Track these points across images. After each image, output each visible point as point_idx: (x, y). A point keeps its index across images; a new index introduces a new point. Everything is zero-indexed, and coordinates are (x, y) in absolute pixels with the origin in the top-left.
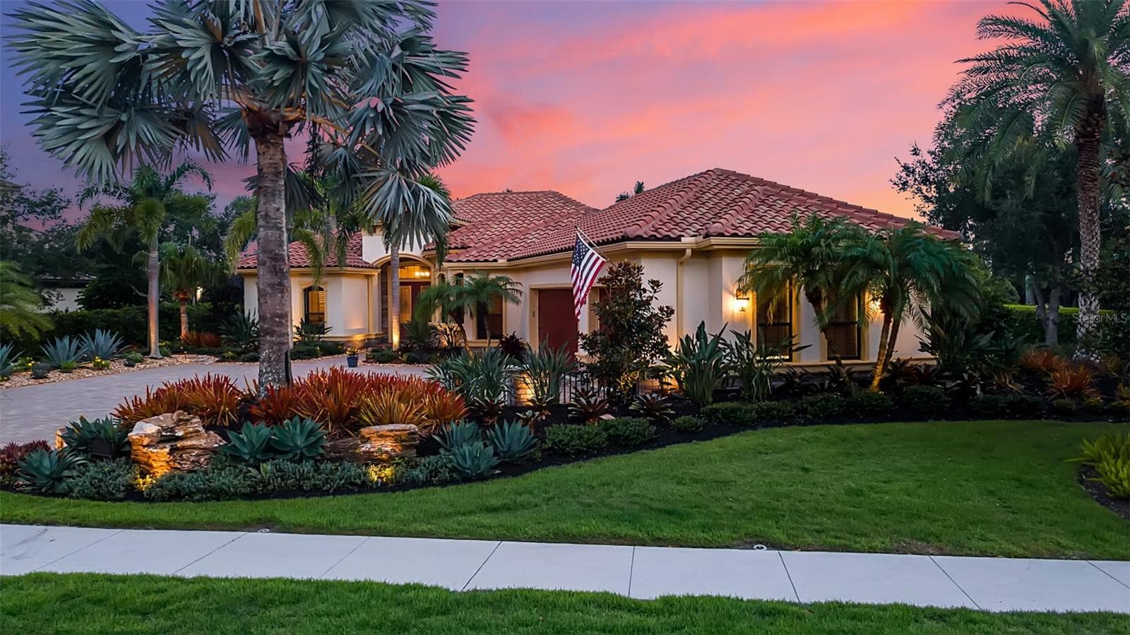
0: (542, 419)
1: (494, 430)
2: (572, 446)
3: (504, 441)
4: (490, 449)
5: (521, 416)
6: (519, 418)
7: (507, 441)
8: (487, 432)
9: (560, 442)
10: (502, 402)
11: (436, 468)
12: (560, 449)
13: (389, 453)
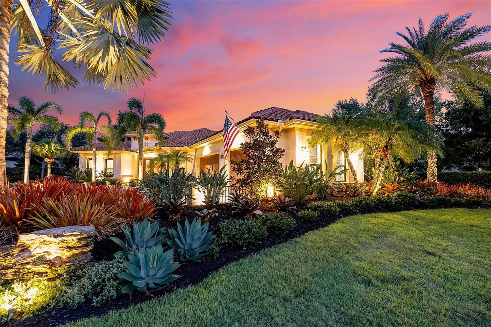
0: (215, 216)
1: (176, 229)
2: (244, 240)
3: (186, 240)
4: (170, 253)
5: (199, 213)
6: (199, 216)
7: (189, 240)
8: (169, 230)
9: (234, 236)
10: (184, 203)
11: (104, 281)
12: (234, 242)
13: (52, 263)
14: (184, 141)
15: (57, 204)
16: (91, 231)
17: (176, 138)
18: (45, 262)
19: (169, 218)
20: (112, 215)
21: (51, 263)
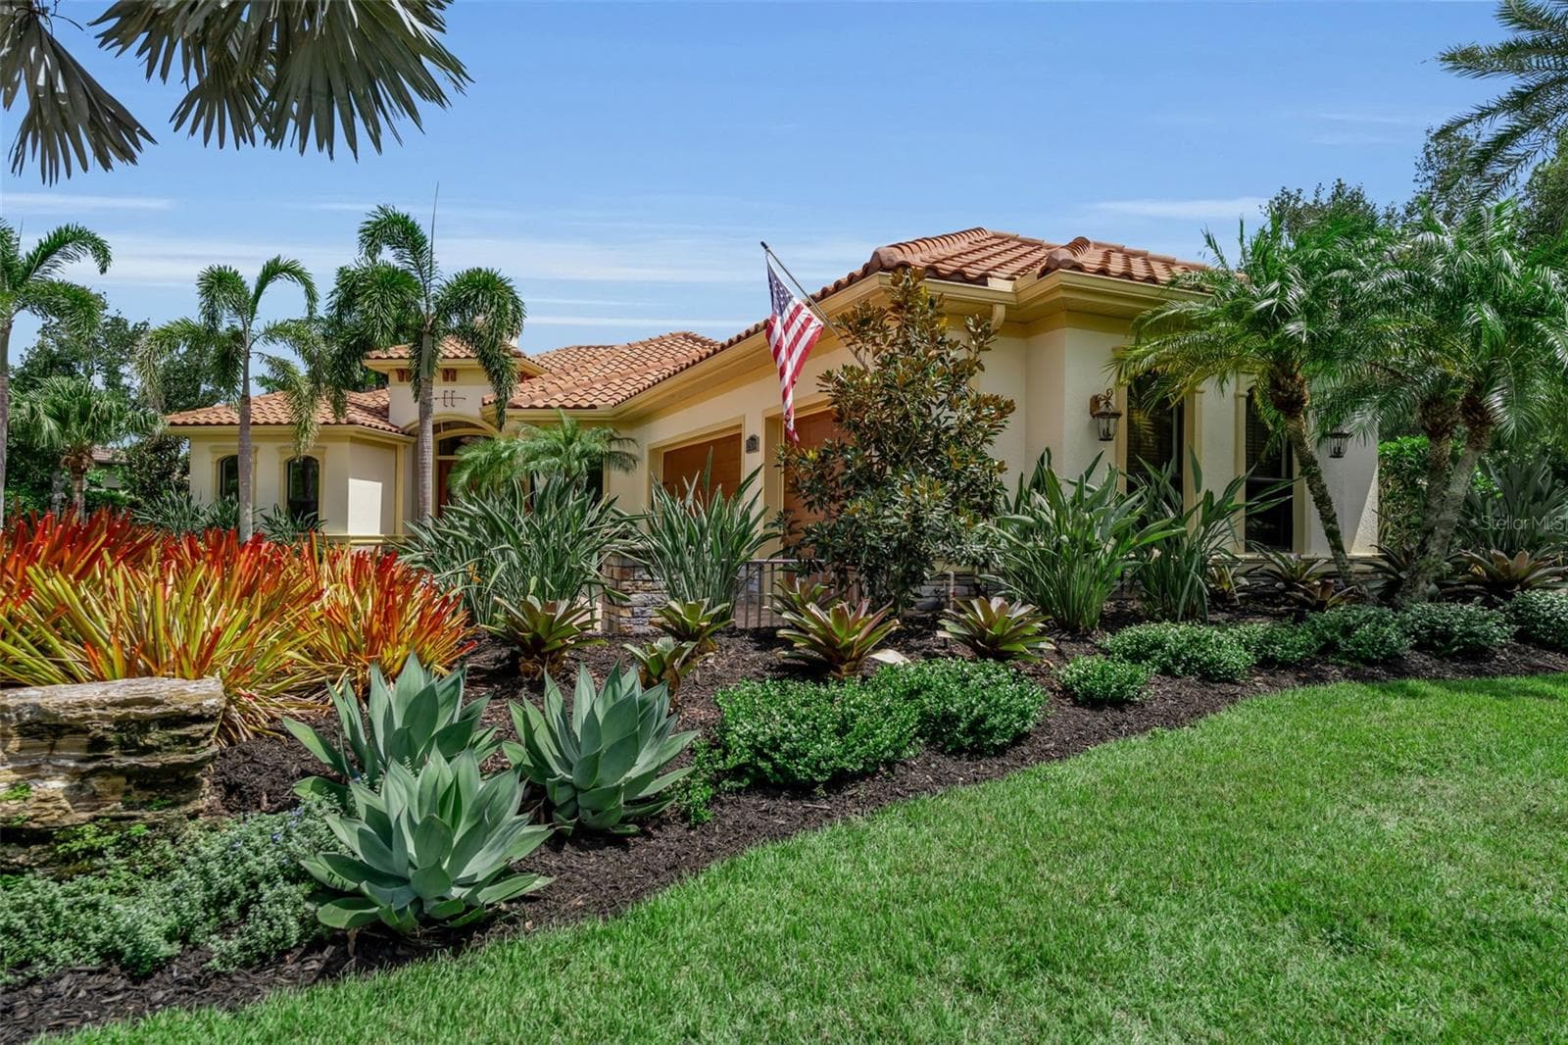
1: (540, 705)
5: (638, 651)
9: (777, 742)
13: (61, 808)
14: (598, 386)
15: (85, 598)
16: (208, 697)
17: (568, 374)
18: (35, 805)
19: (519, 673)
20: (295, 646)
21: (57, 808)
